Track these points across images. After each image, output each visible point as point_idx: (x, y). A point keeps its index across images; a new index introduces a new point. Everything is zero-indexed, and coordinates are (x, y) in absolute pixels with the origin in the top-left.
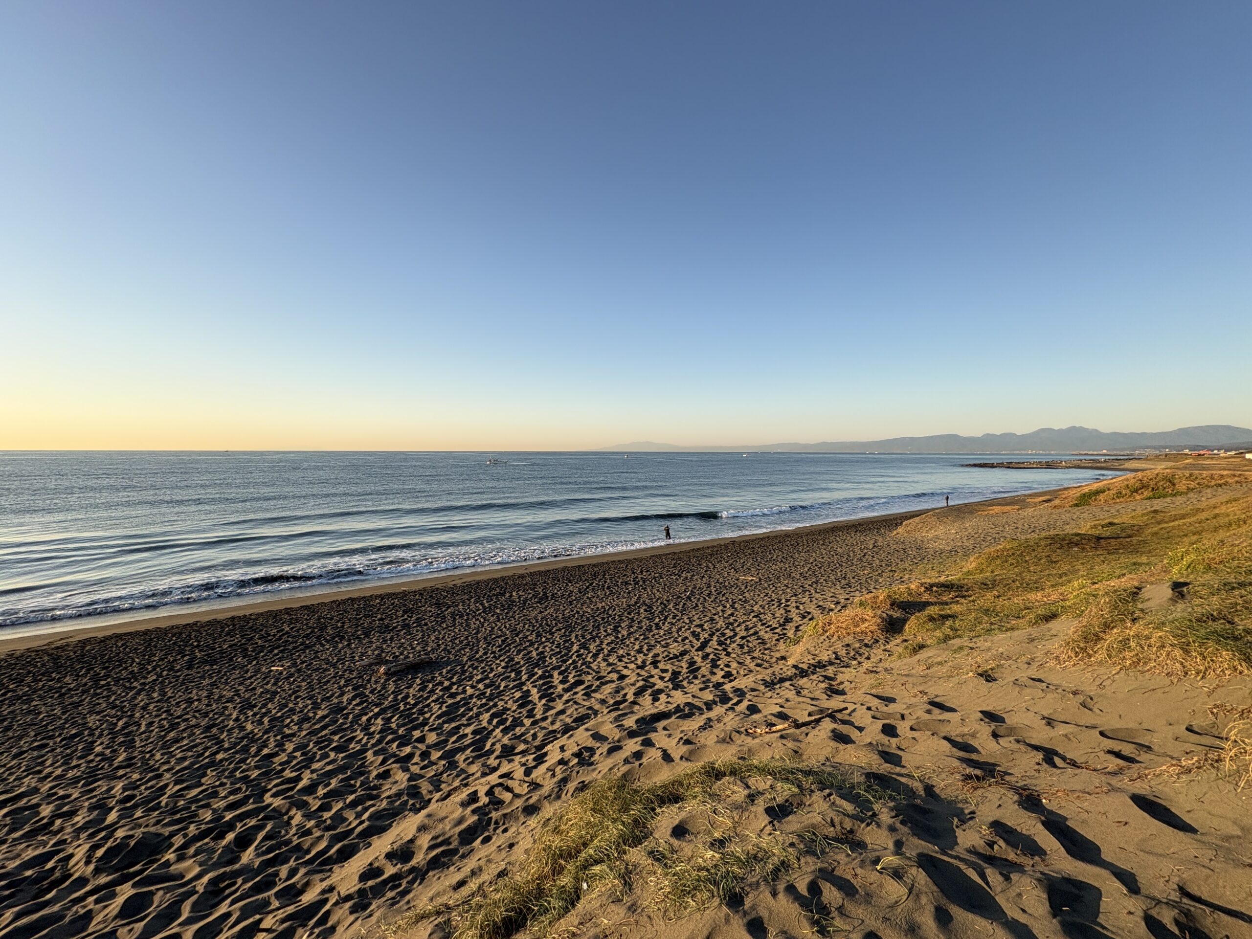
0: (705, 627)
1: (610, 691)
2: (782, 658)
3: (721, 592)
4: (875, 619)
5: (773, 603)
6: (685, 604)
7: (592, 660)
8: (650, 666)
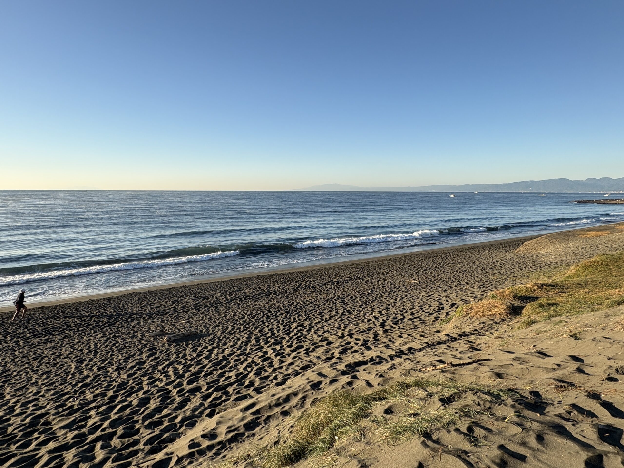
0: (383, 312)
1: (322, 351)
2: (438, 332)
3: (393, 290)
4: (502, 306)
5: (430, 297)
6: (367, 298)
7: (307, 334)
8: (347, 337)
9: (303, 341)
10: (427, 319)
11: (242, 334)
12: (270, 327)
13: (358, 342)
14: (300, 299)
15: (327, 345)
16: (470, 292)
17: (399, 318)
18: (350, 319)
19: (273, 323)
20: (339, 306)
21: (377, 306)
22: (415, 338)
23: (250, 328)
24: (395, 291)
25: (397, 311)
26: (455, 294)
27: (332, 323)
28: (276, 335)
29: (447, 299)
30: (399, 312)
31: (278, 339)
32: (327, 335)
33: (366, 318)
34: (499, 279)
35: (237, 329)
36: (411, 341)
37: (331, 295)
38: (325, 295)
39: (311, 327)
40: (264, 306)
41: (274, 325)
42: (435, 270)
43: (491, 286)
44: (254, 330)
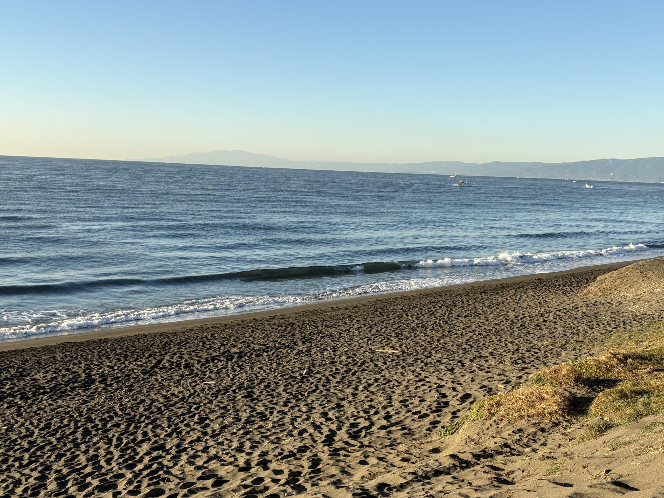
2: (436, 451)
3: (350, 370)
4: (555, 398)
5: (422, 383)
6: (300, 387)
7: (171, 464)
8: (257, 467)
9: (163, 480)
10: (415, 426)
11: (27, 471)
12: (91, 452)
13: (278, 477)
14: (158, 393)
15: (213, 486)
16: (498, 372)
17: (362, 425)
18: (263, 430)
19: (98, 445)
20: (241, 404)
21: (319, 402)
22: (393, 465)
23: (45, 457)
24: (356, 372)
25: (358, 412)
26: (468, 376)
27: (227, 439)
28: (103, 471)
29: (455, 385)
30: (362, 414)
31: (108, 477)
32: (215, 466)
33: (296, 428)
34: (551, 347)
35: (14, 461)
36: (384, 470)
37: (225, 381)
38: (213, 382)
39: (181, 450)
40: (78, 410)
41: (99, 448)
42: (433, 328)
43: (536, 361)
44: (55, 461)
